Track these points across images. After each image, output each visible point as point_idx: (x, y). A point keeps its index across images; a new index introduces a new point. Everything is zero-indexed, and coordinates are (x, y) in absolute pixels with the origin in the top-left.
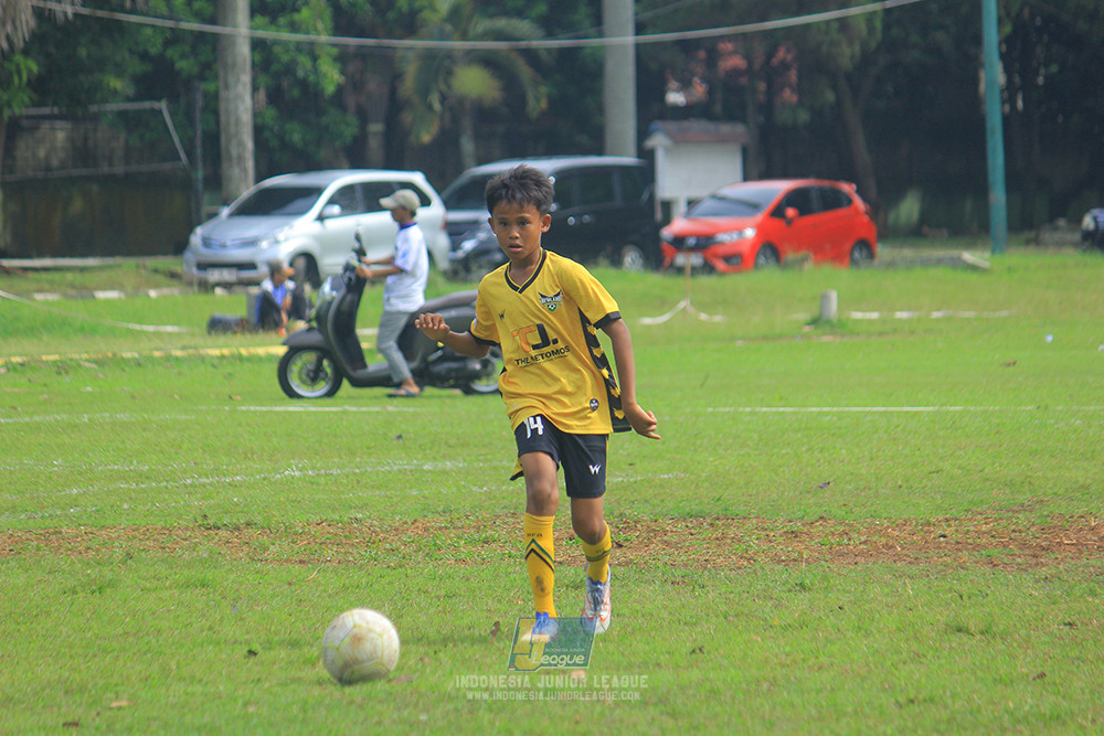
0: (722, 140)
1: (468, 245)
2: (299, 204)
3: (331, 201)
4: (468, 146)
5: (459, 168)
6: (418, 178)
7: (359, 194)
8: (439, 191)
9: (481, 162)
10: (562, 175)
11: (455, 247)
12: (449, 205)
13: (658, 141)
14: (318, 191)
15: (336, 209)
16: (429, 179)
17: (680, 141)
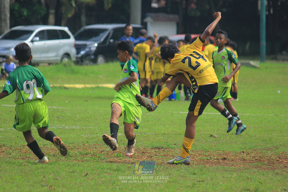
0: (170, 20)
1: (82, 53)
2: (25, 36)
3: (36, 36)
4: (83, 19)
5: (80, 26)
6: (66, 29)
7: (46, 34)
8: (73, 34)
9: (88, 24)
10: (115, 30)
11: (78, 53)
12: (76, 39)
13: (148, 20)
14: (31, 32)
15: (38, 38)
16: (70, 29)
17: (156, 20)
